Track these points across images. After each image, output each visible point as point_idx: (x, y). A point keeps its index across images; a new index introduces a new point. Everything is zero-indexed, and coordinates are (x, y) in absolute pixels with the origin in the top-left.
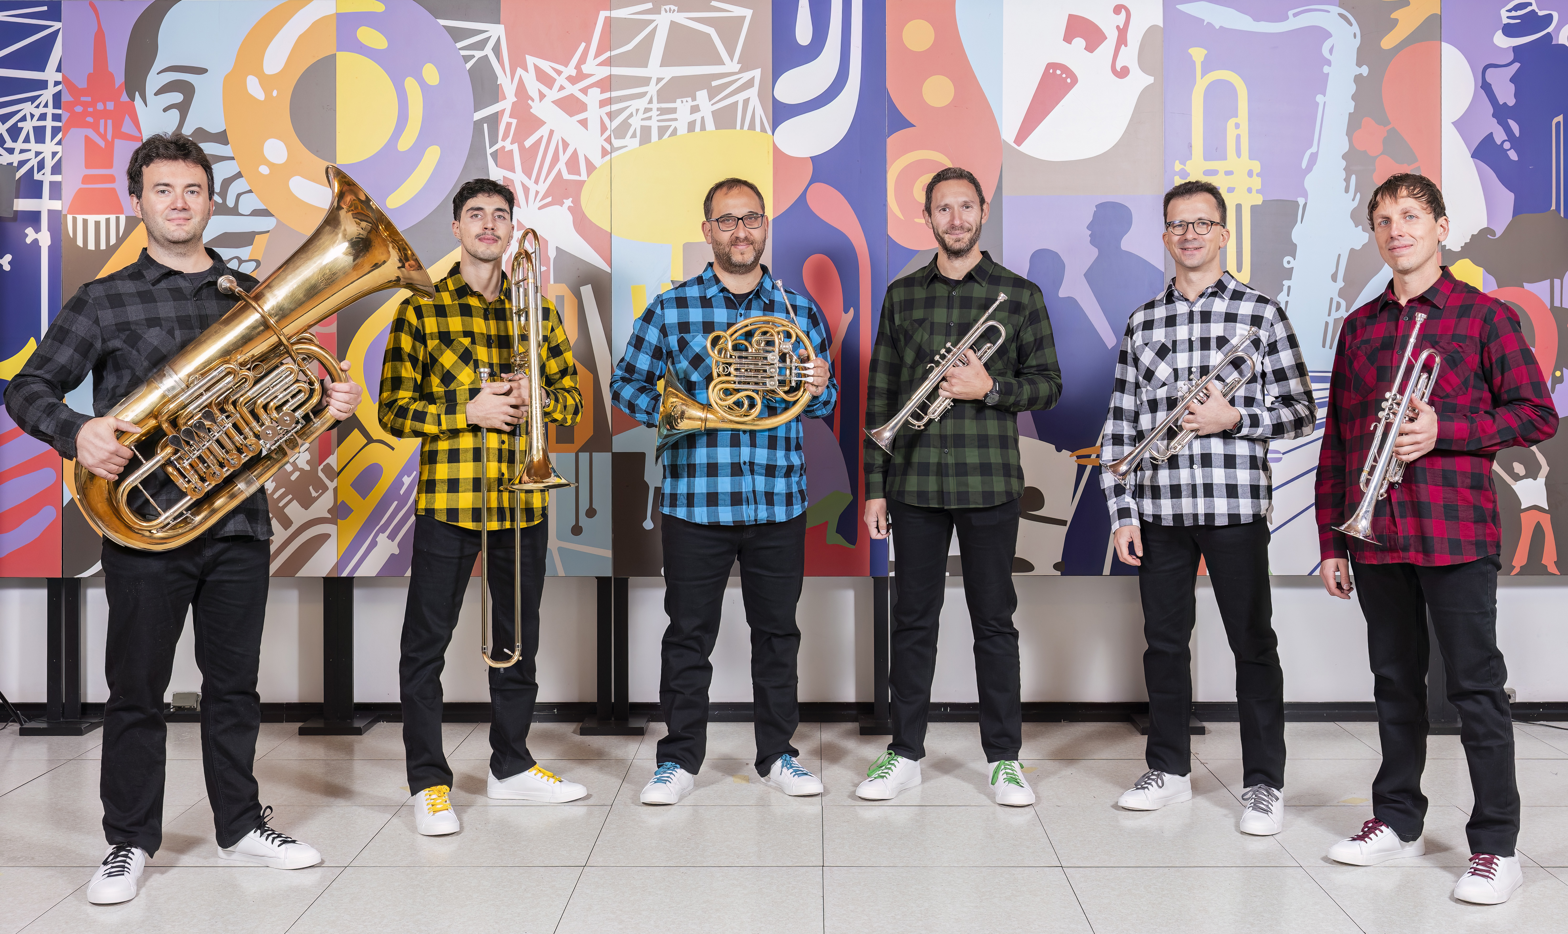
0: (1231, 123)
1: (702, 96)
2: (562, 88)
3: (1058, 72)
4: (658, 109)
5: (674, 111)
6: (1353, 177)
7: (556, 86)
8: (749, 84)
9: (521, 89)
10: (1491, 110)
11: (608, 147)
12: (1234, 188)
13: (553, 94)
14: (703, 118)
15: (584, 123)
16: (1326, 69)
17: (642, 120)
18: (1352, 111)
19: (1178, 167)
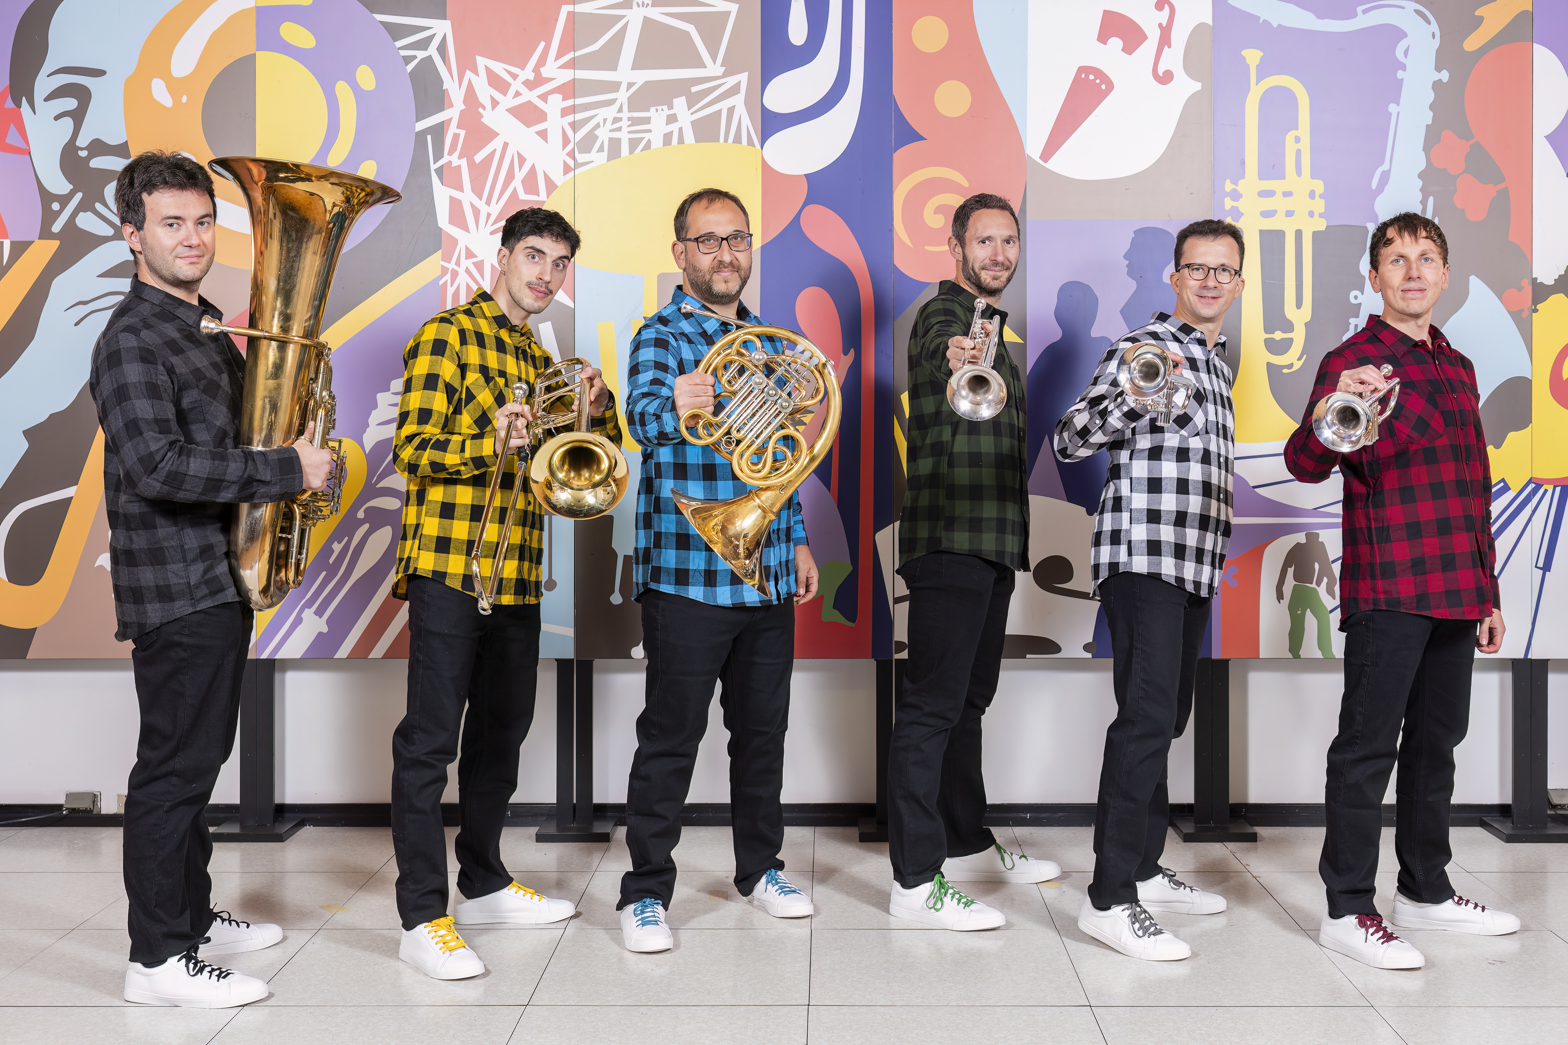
0: (1290, 137)
1: (680, 103)
2: (517, 94)
3: (1092, 77)
4: (629, 119)
5: (647, 120)
6: (1431, 200)
7: (511, 92)
8: (734, 90)
9: (471, 96)
11: (571, 163)
12: (1294, 211)
13: (507, 101)
14: (681, 129)
15: (543, 134)
16: (1400, 74)
17: (610, 131)
18: (1430, 123)
19: (1229, 186)
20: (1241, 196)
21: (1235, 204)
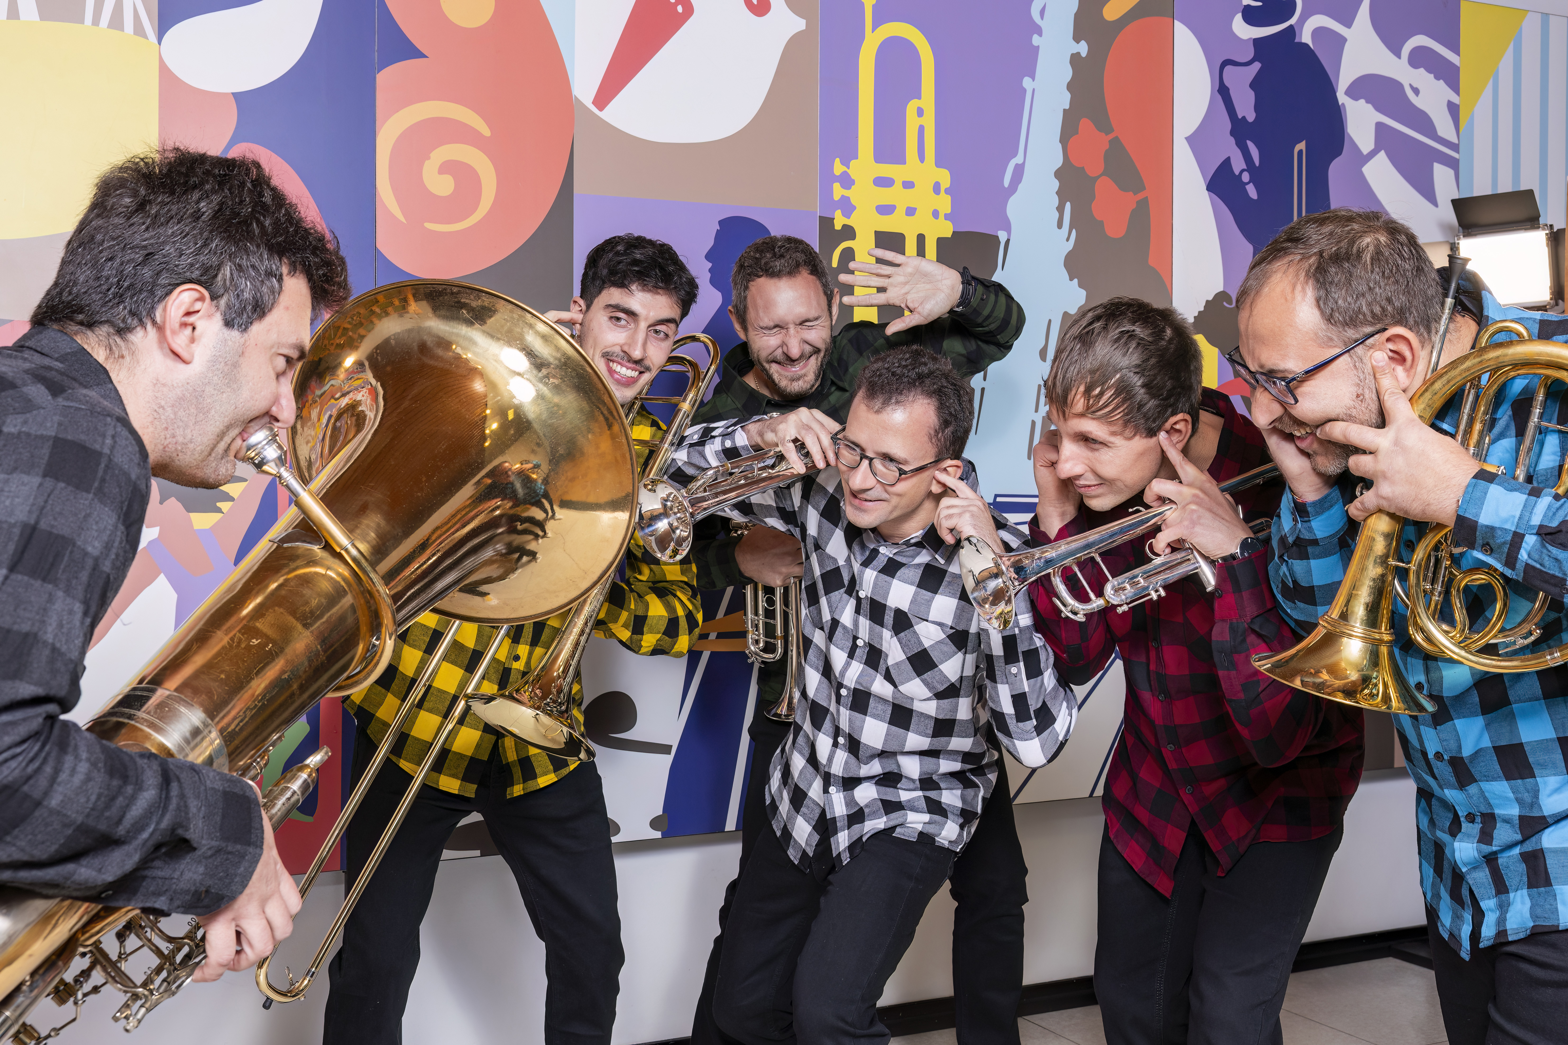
0: (912, 107)
6: (1068, 205)
10: (1228, 126)
12: (915, 209)
16: (1036, 40)
18: (1067, 107)
19: (838, 168)
20: (853, 182)
21: (846, 193)
